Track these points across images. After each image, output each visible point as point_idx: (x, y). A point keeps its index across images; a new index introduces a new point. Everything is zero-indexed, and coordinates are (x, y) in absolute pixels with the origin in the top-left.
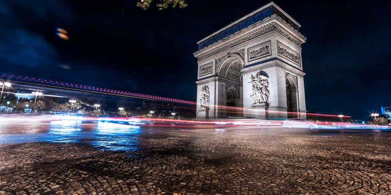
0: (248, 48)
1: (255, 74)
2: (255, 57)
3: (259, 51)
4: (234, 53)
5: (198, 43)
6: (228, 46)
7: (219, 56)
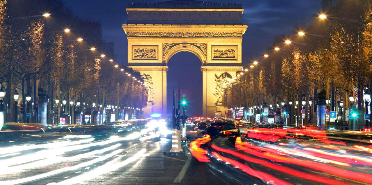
0: (212, 46)
1: (219, 74)
2: (220, 57)
3: (223, 52)
4: (192, 44)
5: (127, 9)
6: (185, 33)
7: (170, 41)
